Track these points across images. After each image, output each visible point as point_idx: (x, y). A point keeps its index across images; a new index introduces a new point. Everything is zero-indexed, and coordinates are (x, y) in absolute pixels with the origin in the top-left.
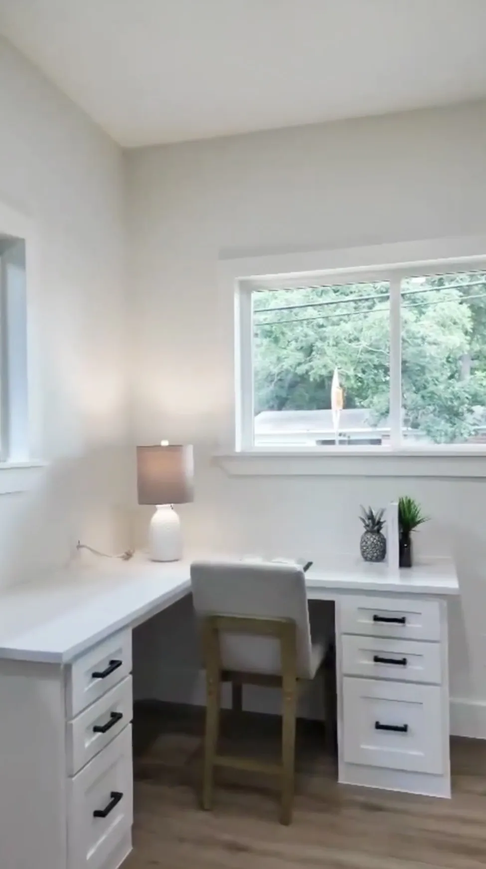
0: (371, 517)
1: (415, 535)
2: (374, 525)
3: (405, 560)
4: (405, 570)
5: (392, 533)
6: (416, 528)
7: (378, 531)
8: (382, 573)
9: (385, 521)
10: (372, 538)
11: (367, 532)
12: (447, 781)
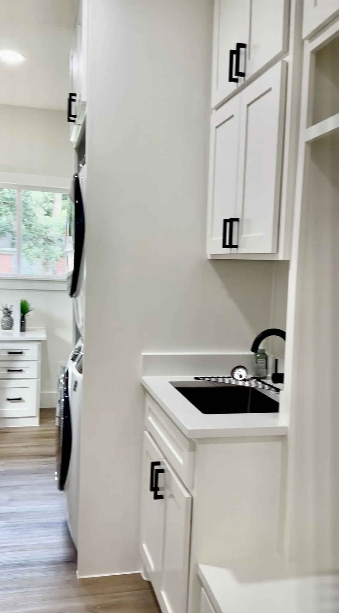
0: (7, 309)
1: (28, 316)
2: (8, 313)
3: (23, 328)
4: (23, 333)
5: (16, 316)
6: (27, 314)
7: (9, 316)
8: (11, 334)
9: (13, 311)
10: (7, 319)
11: (5, 316)
12: (37, 420)
